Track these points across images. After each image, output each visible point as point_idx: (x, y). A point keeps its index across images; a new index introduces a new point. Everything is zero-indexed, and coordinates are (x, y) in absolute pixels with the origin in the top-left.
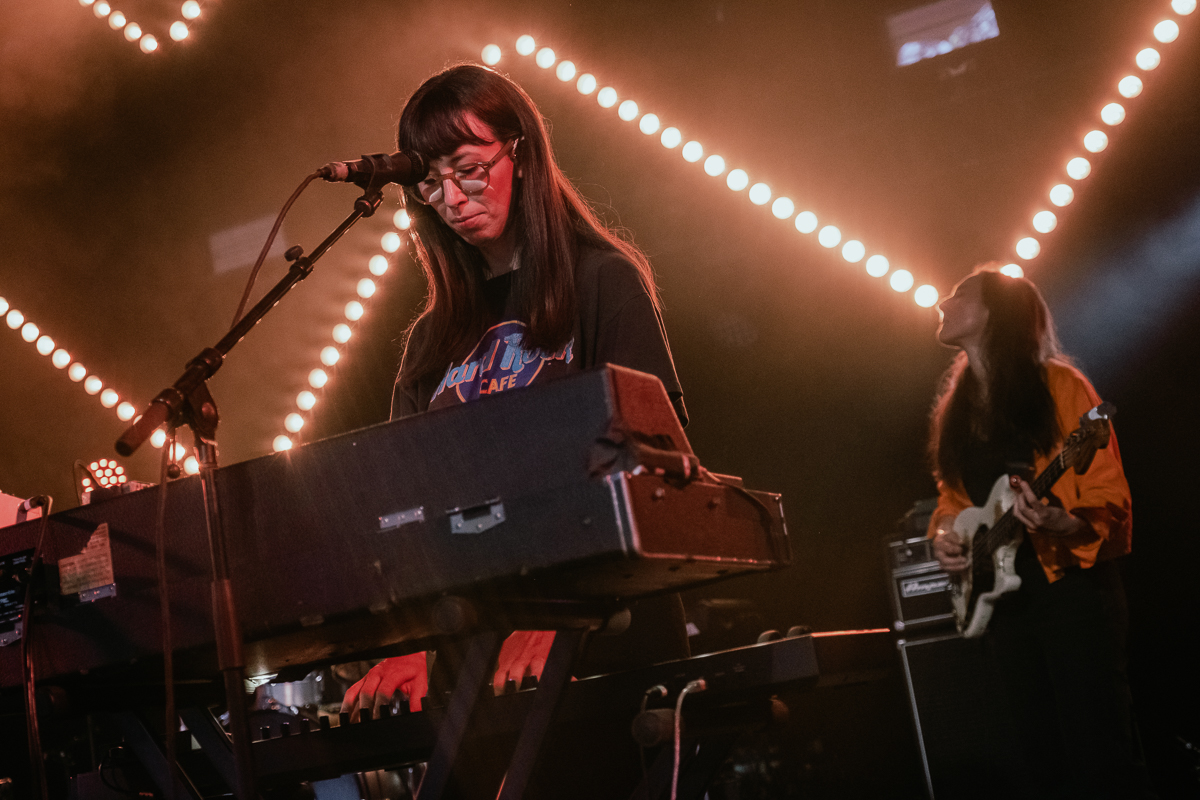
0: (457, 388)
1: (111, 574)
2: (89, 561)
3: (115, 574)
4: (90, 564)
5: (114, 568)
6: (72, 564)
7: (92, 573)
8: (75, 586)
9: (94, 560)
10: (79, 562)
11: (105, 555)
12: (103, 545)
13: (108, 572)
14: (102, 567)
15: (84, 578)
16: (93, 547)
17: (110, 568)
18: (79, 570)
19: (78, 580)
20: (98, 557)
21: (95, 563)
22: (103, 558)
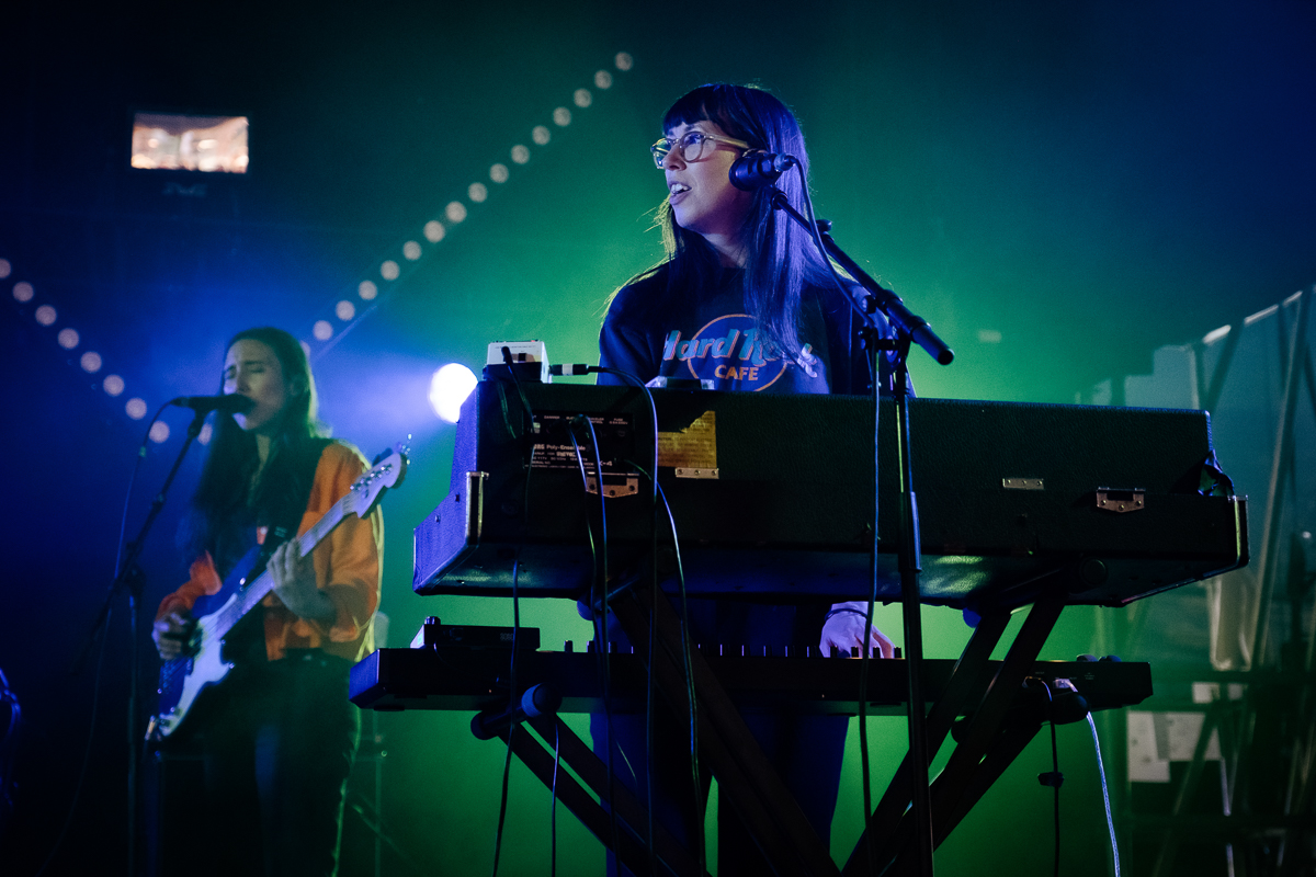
0: (689, 361)
1: (715, 459)
2: (690, 442)
3: (718, 459)
4: (691, 445)
5: (718, 454)
6: (670, 439)
7: (692, 453)
8: (670, 461)
9: (695, 442)
10: (677, 439)
11: (710, 440)
12: (707, 430)
13: (711, 456)
14: (704, 450)
15: (682, 455)
16: (695, 430)
17: (713, 453)
18: (676, 447)
19: (675, 455)
20: (702, 440)
21: (696, 445)
22: (706, 443)
